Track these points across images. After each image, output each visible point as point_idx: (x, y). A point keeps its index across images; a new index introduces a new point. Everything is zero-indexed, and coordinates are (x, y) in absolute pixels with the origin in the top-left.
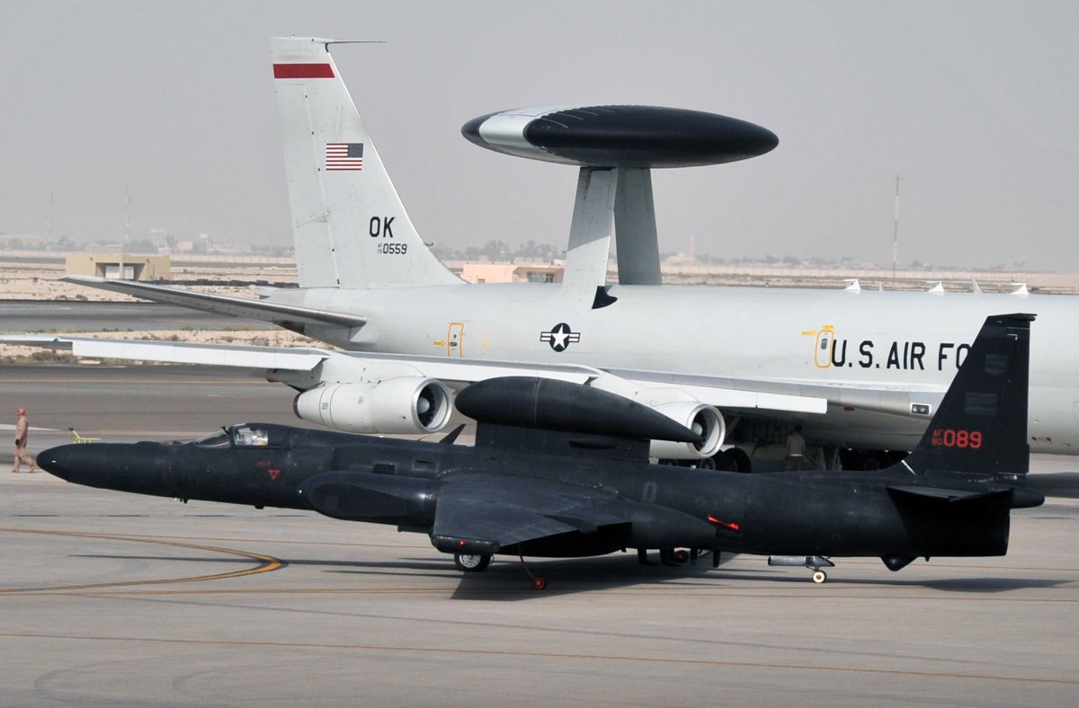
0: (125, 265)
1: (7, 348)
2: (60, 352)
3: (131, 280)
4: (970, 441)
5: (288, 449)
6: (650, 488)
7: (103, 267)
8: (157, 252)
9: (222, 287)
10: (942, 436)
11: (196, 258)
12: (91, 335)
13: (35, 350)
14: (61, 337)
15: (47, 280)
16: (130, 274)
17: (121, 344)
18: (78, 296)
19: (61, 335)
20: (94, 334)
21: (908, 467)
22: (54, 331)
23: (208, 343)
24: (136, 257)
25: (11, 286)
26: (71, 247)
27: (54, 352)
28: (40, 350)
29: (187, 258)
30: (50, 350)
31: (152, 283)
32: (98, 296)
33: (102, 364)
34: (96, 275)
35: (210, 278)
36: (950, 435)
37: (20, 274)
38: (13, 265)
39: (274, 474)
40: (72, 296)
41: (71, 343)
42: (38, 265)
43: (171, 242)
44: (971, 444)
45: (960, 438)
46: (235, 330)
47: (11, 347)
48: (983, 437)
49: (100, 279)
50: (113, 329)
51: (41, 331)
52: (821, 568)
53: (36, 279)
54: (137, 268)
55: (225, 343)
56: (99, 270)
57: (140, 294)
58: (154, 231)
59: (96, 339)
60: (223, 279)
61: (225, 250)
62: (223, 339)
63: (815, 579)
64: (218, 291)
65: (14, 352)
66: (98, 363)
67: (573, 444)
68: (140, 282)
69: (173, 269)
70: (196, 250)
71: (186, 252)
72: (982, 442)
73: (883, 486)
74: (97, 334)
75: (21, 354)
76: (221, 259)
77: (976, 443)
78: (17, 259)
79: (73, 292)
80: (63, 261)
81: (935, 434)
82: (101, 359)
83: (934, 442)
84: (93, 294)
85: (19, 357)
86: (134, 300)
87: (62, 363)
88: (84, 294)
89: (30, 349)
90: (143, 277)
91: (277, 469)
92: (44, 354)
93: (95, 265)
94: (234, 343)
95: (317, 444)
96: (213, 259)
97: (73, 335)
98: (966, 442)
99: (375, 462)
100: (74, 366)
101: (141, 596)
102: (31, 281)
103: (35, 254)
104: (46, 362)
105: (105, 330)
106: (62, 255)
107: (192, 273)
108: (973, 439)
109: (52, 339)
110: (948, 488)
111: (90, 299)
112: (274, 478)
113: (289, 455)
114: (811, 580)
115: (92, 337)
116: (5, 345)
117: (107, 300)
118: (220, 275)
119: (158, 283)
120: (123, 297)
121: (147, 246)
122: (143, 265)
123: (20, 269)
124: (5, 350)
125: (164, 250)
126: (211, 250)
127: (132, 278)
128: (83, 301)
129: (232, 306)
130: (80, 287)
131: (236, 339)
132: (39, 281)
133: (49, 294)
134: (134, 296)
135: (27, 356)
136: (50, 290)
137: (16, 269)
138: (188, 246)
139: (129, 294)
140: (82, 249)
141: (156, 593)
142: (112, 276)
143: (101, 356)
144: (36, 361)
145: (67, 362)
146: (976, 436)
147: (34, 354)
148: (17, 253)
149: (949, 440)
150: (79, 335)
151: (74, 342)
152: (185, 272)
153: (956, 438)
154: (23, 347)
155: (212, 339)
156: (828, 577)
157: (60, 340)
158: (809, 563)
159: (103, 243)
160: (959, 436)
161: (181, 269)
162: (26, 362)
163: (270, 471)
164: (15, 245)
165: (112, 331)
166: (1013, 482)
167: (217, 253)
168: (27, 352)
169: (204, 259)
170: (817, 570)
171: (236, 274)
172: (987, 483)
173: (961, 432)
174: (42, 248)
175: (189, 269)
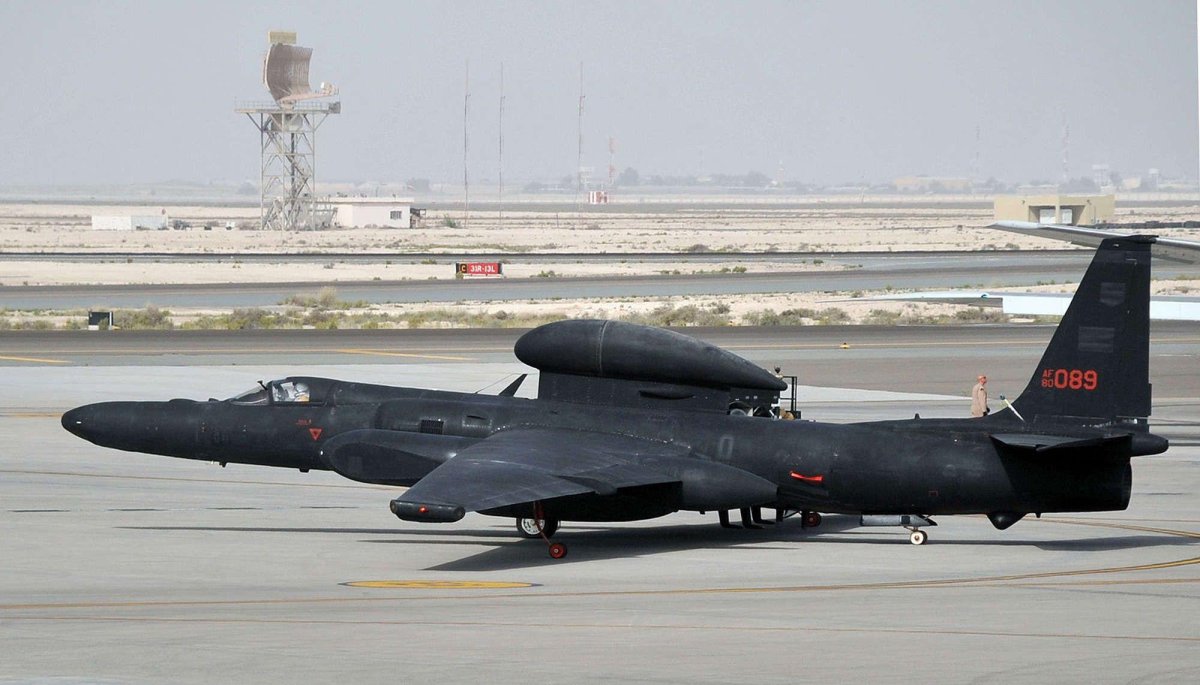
0: (1062, 207)
1: (928, 306)
2: (988, 310)
3: (1069, 225)
4: (1084, 381)
5: (331, 405)
6: (727, 441)
7: (1037, 211)
8: (1099, 191)
9: (1175, 229)
10: (1053, 377)
11: (1144, 197)
12: (1023, 289)
13: (959, 308)
14: (989, 292)
15: (973, 228)
16: (1067, 217)
17: (1059, 299)
18: (1008, 245)
19: (990, 290)
20: (1027, 288)
21: (1016, 412)
22: (981, 286)
23: (1159, 294)
24: (1074, 198)
25: (932, 236)
26: (1000, 189)
27: (982, 310)
28: (966, 308)
29: (1134, 197)
30: (977, 308)
31: (1093, 227)
32: (1031, 244)
33: (1038, 322)
34: (1029, 221)
35: (1161, 220)
36: (1061, 375)
37: (943, 223)
38: (934, 211)
39: (315, 433)
40: (1001, 245)
41: (1002, 299)
42: (963, 211)
43: (1115, 178)
44: (1085, 385)
45: (1073, 379)
46: (1191, 279)
47: (932, 306)
48: (1098, 377)
49: (1034, 225)
50: (1049, 281)
51: (967, 287)
52: (920, 529)
53: (960, 226)
54: (1076, 210)
55: (1179, 294)
56: (1032, 214)
57: (1081, 241)
58: (1095, 167)
59: (1028, 293)
60: (1176, 220)
61: (1179, 186)
62: (1177, 289)
63: (913, 541)
64: (1170, 234)
65: (935, 311)
66: (1032, 321)
67: (644, 394)
68: (1079, 226)
69: (1119, 211)
70: (1145, 187)
71: (1133, 190)
72: (1098, 383)
73: (985, 434)
74: (1030, 288)
75: (945, 313)
76: (1174, 197)
77: (1090, 384)
78: (939, 205)
79: (1002, 240)
80: (990, 205)
81: (1045, 375)
82: (1035, 316)
83: (1044, 383)
84: (1026, 242)
85: (942, 316)
86: (1074, 247)
87: (990, 322)
88: (1015, 243)
89: (954, 307)
90: (1083, 220)
91: (319, 428)
92: (969, 312)
93: (1027, 209)
94: (1190, 294)
95: (362, 399)
96: (1164, 197)
97: (1004, 290)
98: (1080, 382)
99: (421, 419)
100: (1005, 325)
101: (1085, 587)
102: (955, 229)
103: (959, 198)
104: (973, 321)
105: (1039, 284)
106: (989, 198)
107: (1140, 214)
108: (1088, 380)
109: (979, 296)
110: (1058, 435)
111: (1023, 248)
112: (315, 438)
113: (333, 411)
114: (909, 542)
115: (1025, 291)
116: (925, 304)
117: (1042, 248)
118: (1173, 215)
119: (1100, 227)
120: (1060, 245)
121: (1088, 184)
122: (1083, 206)
123: (942, 216)
124: (926, 309)
125: (1109, 188)
126: (1162, 186)
127: (1070, 222)
128: (1015, 251)
129: (1187, 251)
130: (1011, 235)
131: (1192, 289)
132: (964, 229)
133: (975, 244)
134: (1072, 243)
135: (950, 315)
136: (977, 238)
137: (937, 217)
138: (1135, 183)
139: (1067, 241)
140: (1012, 191)
141: (1090, 583)
142: (1047, 221)
143: (1035, 313)
144: (961, 322)
145: (996, 321)
146: (1091, 376)
147: (959, 313)
148: (938, 198)
149: (1061, 381)
150: (1010, 290)
151: (1004, 297)
152: (1132, 213)
153: (1069, 379)
154: (946, 305)
155: (1164, 290)
156: (929, 538)
157: (989, 296)
158: (905, 523)
159: (1035, 183)
160: (1071, 376)
161: (1127, 210)
162: (950, 322)
163: (311, 430)
164: (937, 188)
165: (1047, 284)
166: (1133, 427)
167: (1169, 190)
168: (951, 311)
169: (1154, 197)
170: (915, 531)
171: (1192, 214)
172: (1104, 429)
173: (1074, 372)
174: (967, 191)
175: (1136, 210)
